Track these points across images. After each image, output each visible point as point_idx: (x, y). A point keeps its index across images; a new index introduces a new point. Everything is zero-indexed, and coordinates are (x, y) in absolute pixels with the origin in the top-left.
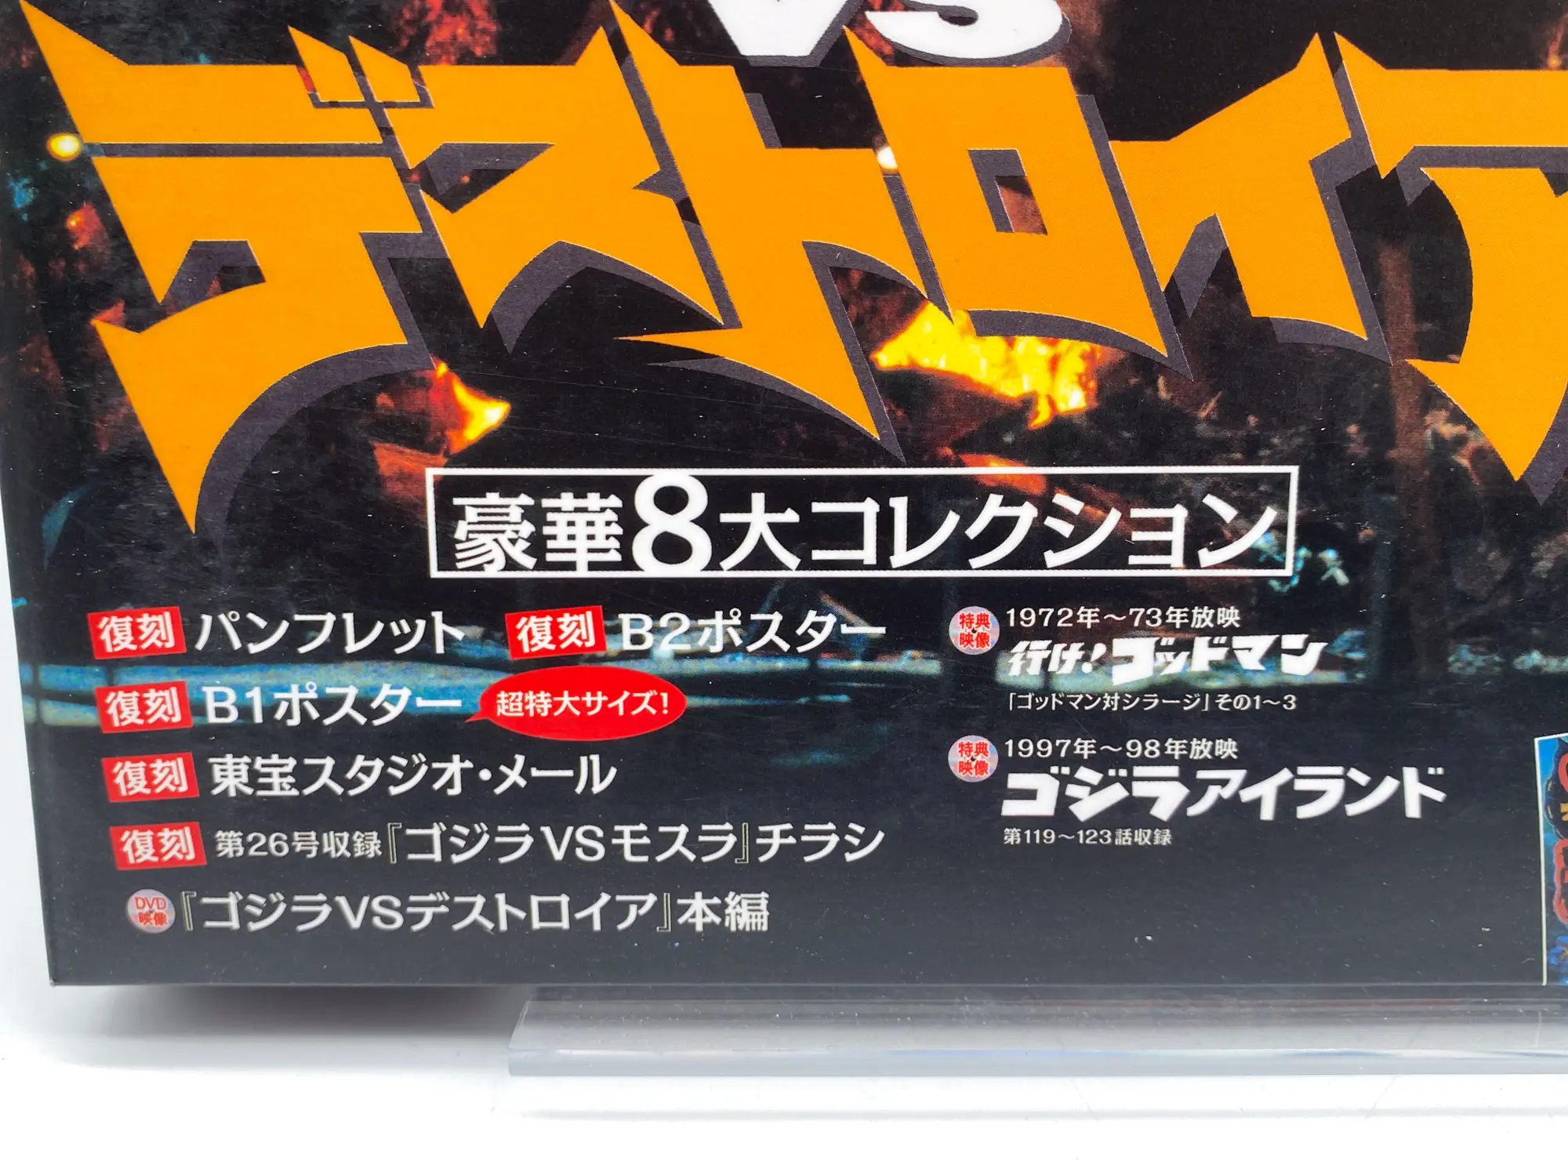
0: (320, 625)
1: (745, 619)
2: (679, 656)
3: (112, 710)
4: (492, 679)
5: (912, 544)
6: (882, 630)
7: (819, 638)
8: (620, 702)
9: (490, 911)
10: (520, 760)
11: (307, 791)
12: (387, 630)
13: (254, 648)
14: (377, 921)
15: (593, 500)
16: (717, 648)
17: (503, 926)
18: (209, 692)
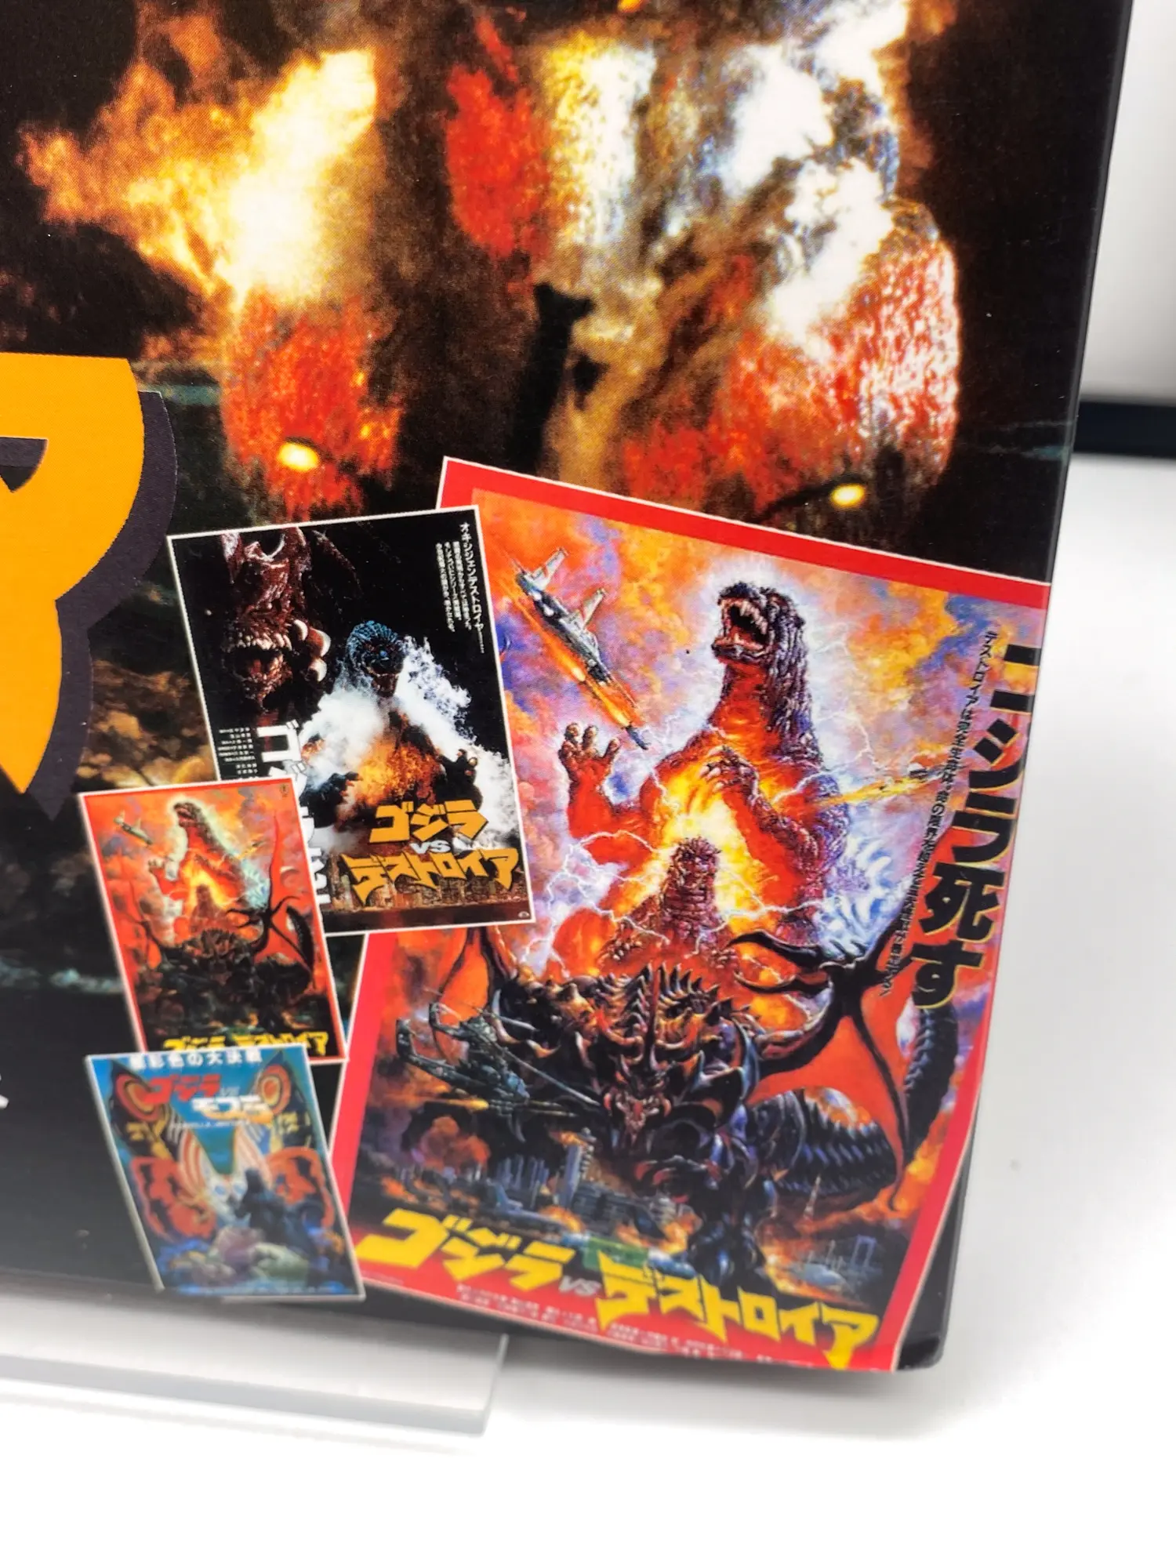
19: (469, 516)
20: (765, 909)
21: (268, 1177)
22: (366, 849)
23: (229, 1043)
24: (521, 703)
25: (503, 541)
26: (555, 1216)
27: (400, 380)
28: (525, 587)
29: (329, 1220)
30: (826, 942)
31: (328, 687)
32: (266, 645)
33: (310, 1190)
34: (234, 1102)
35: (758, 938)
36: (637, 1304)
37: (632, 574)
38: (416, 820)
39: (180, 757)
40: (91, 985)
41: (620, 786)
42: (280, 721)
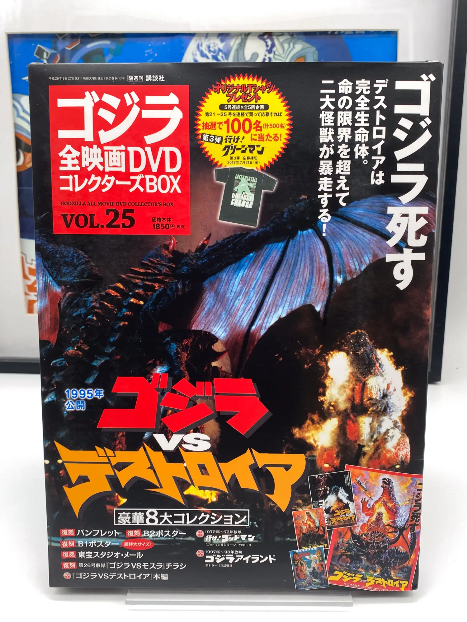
0: (97, 532)
1: (164, 531)
2: (153, 537)
3: (63, 544)
4: (123, 540)
5: (190, 520)
6: (185, 534)
7: (175, 535)
8: (144, 544)
9: (123, 576)
10: (128, 553)
11: (94, 557)
12: (107, 533)
13: (86, 535)
14: (104, 577)
15: (140, 513)
16: (159, 536)
17: (125, 578)
18: (79, 542)
19: (349, 471)
20: (390, 521)
21: (316, 568)
22: (334, 517)
23: (312, 547)
24: (356, 495)
25: (353, 475)
26: (360, 570)
27: (340, 455)
28: (356, 480)
29: (325, 574)
30: (398, 525)
31: (329, 495)
32: (321, 489)
33: (323, 569)
34: (312, 556)
35: (389, 525)
36: (372, 583)
37: (370, 477)
38: (341, 512)
39: (307, 506)
40: (291, 540)
41: (369, 505)
42: (322, 500)
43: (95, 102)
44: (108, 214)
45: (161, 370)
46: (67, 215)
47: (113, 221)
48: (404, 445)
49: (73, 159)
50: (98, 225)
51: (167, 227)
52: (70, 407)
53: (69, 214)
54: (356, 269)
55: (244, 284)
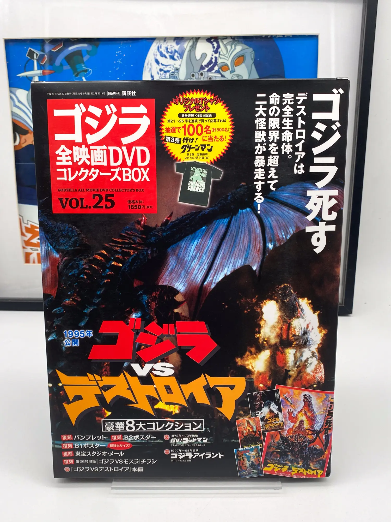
0: (89, 437)
1: (139, 436)
2: (131, 440)
3: (64, 446)
4: (109, 443)
5: (159, 428)
6: (156, 437)
7: (148, 438)
8: (124, 446)
9: (109, 469)
10: (112, 452)
11: (87, 455)
12: (97, 437)
13: (81, 439)
14: (95, 470)
15: (121, 423)
16: (136, 439)
17: (110, 471)
18: (76, 444)
19: (278, 390)
20: (309, 426)
21: (254, 461)
22: (267, 424)
23: (251, 446)
24: (283, 407)
25: (282, 392)
26: (287, 463)
27: (272, 378)
28: (284, 396)
29: (261, 466)
30: (315, 429)
31: (263, 407)
32: (257, 403)
33: (259, 462)
34: (251, 453)
35: (308, 429)
36: (296, 472)
37: (294, 394)
38: (272, 420)
39: (247, 416)
40: (235, 441)
41: (294, 415)
42: (258, 411)
43: (83, 112)
44: (94, 198)
45: (136, 315)
46: (63, 199)
47: (98, 203)
48: (320, 370)
49: (67, 156)
50: (87, 206)
51: (139, 208)
52: (68, 344)
53: (64, 199)
54: (283, 238)
55: (198, 251)
